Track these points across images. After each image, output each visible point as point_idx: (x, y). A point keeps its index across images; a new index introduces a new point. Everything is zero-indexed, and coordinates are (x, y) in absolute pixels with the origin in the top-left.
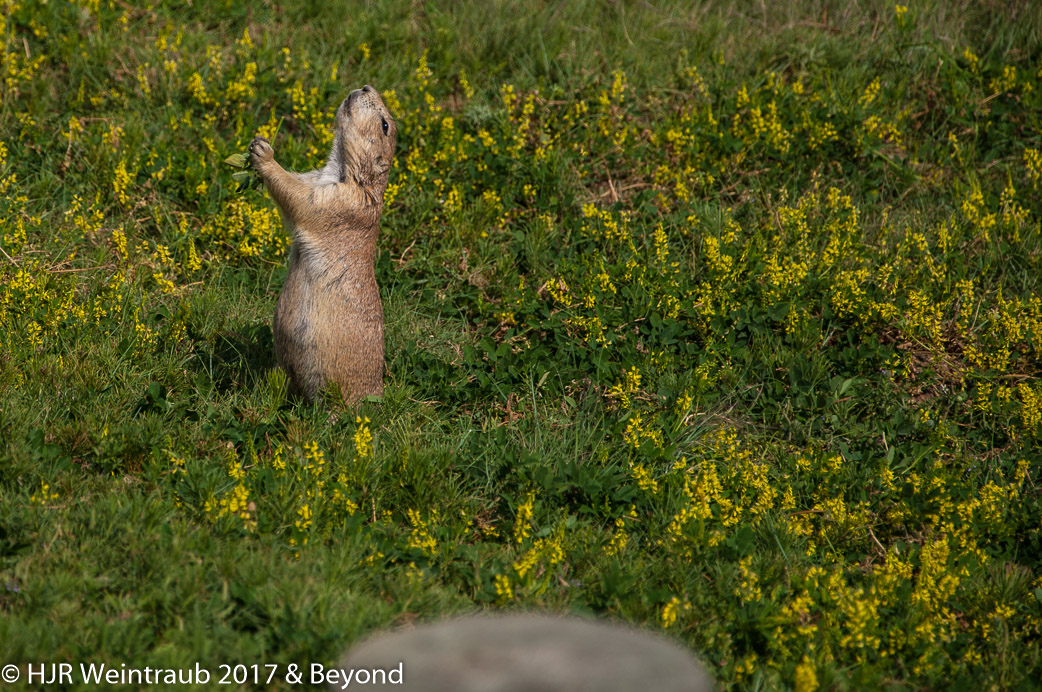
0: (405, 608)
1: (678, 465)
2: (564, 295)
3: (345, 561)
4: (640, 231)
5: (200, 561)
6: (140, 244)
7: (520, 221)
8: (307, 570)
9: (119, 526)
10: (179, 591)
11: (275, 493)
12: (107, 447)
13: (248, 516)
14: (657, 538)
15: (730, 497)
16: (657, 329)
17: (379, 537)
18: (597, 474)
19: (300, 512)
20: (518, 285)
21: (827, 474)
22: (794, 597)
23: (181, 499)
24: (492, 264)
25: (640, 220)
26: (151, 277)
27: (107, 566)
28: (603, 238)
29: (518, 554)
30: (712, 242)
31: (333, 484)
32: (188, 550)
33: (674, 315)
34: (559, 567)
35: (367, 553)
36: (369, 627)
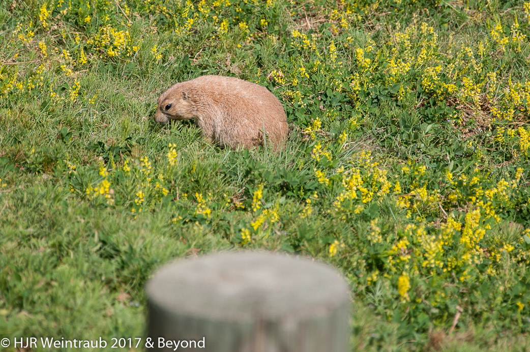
0: (192, 246)
1: (339, 170)
2: (281, 78)
3: (161, 222)
4: (322, 44)
5: (83, 221)
6: (54, 49)
7: (259, 39)
8: (140, 226)
9: (38, 202)
10: (71, 236)
11: (124, 184)
12: (34, 159)
13: (109, 196)
14: (327, 209)
15: (367, 187)
16: (330, 97)
17: (179, 208)
18: (297, 174)
19: (137, 195)
20: (257, 73)
21: (418, 175)
22: (399, 240)
23: (74, 187)
24: (243, 62)
25: (322, 39)
26: (59, 67)
27: (33, 223)
28: (302, 48)
29: (254, 217)
30: (360, 51)
31: (156, 180)
32: (76, 215)
33: (340, 90)
34: (275, 224)
35: (173, 216)
36: (173, 256)
